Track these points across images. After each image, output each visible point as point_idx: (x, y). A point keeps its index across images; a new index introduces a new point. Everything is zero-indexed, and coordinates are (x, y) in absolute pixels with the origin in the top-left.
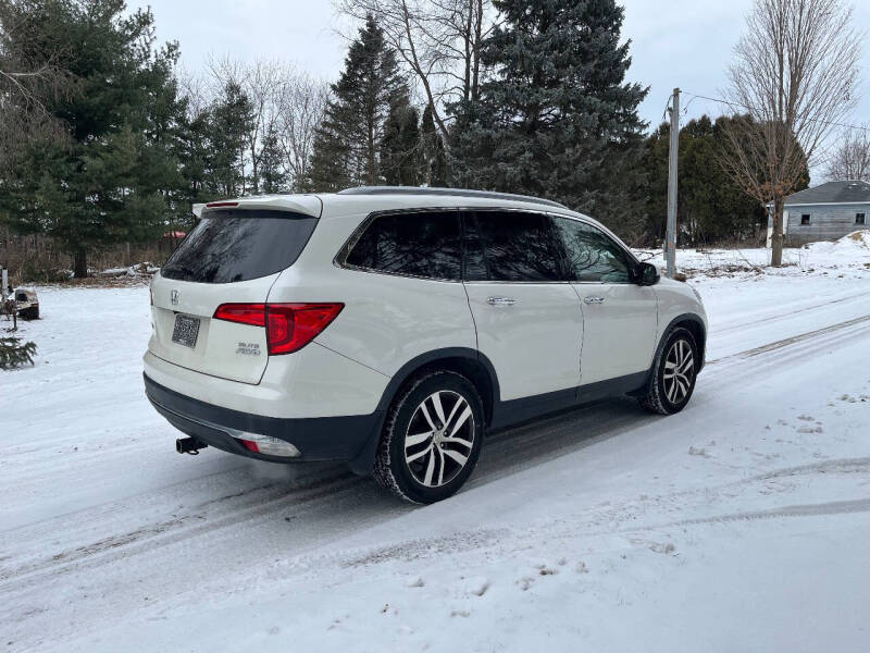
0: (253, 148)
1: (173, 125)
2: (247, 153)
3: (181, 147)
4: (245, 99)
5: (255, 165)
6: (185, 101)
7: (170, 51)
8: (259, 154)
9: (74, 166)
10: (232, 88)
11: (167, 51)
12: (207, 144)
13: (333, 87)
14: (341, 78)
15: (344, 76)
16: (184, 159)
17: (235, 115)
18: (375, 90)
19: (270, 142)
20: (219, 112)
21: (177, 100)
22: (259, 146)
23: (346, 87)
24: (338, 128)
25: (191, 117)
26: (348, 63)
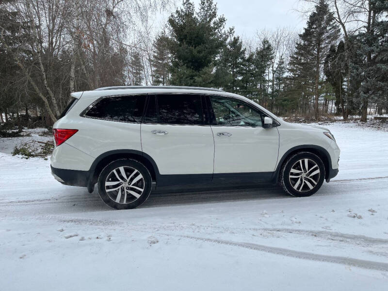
0: (273, 67)
1: (240, 60)
2: (271, 68)
3: (242, 69)
4: (270, 46)
5: (273, 74)
6: (245, 50)
7: (231, 31)
8: (275, 69)
9: (192, 81)
10: (265, 42)
11: (229, 31)
12: (252, 67)
13: (300, 36)
14: (304, 31)
15: (306, 29)
16: (242, 74)
17: (266, 53)
18: (321, 34)
19: (281, 63)
20: (258, 53)
21: (242, 49)
22: (276, 66)
23: (307, 35)
24: (302, 55)
25: (247, 56)
26: (308, 23)
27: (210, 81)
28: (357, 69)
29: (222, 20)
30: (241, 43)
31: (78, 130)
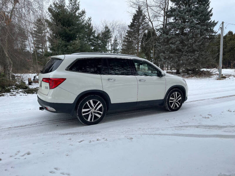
0: (111, 42)
1: (92, 37)
2: (110, 44)
3: (94, 43)
4: (109, 30)
5: (111, 47)
6: (95, 31)
7: (89, 19)
8: (112, 44)
9: (66, 48)
10: (106, 27)
11: (88, 19)
12: (100, 42)
13: (129, 26)
14: (130, 24)
16: (93, 46)
17: (107, 34)
18: (140, 26)
19: (116, 40)
20: (103, 34)
21: (93, 31)
22: (113, 42)
23: (132, 26)
24: (130, 37)
25: (96, 35)
26: (133, 19)
27: (78, 49)
28: (160, 47)
29: (84, 12)
30: (92, 27)
31: (66, 79)
